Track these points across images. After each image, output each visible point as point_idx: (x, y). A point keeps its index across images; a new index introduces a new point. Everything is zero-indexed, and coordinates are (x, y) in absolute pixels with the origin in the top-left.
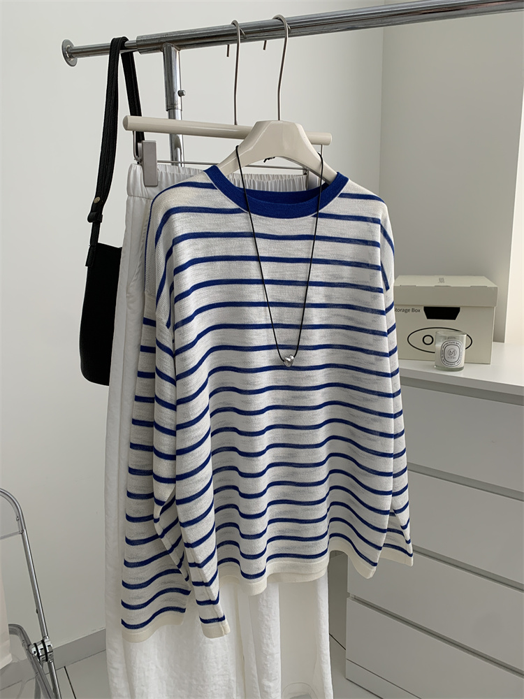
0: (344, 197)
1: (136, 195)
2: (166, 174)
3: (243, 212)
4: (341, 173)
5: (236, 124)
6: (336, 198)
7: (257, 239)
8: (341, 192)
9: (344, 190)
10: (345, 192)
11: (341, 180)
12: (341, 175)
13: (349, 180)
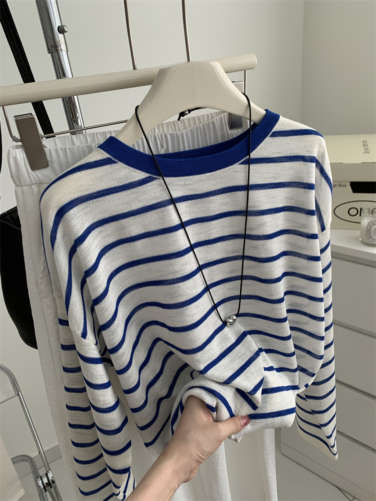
0: (277, 136)
1: (23, 184)
2: (56, 150)
3: (155, 179)
4: (270, 110)
5: (134, 68)
6: (268, 138)
7: (177, 204)
8: (274, 130)
9: (277, 128)
10: (278, 130)
11: (270, 119)
12: (270, 112)
13: (281, 117)
